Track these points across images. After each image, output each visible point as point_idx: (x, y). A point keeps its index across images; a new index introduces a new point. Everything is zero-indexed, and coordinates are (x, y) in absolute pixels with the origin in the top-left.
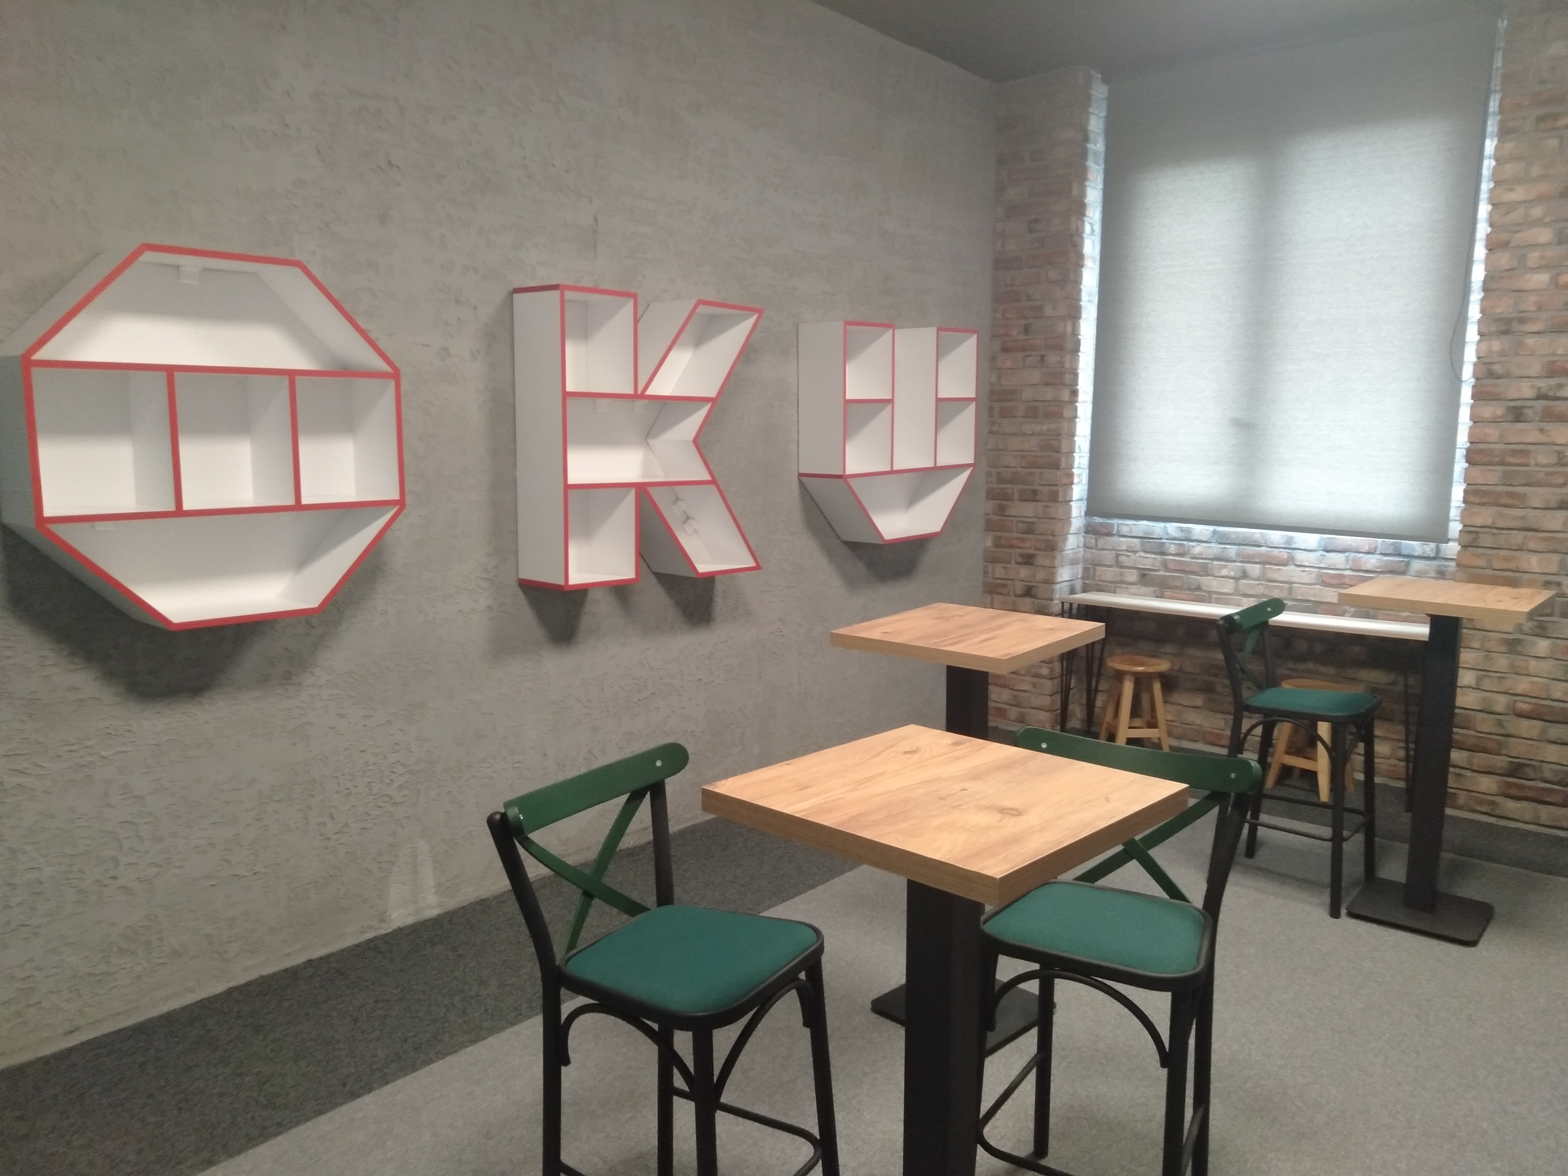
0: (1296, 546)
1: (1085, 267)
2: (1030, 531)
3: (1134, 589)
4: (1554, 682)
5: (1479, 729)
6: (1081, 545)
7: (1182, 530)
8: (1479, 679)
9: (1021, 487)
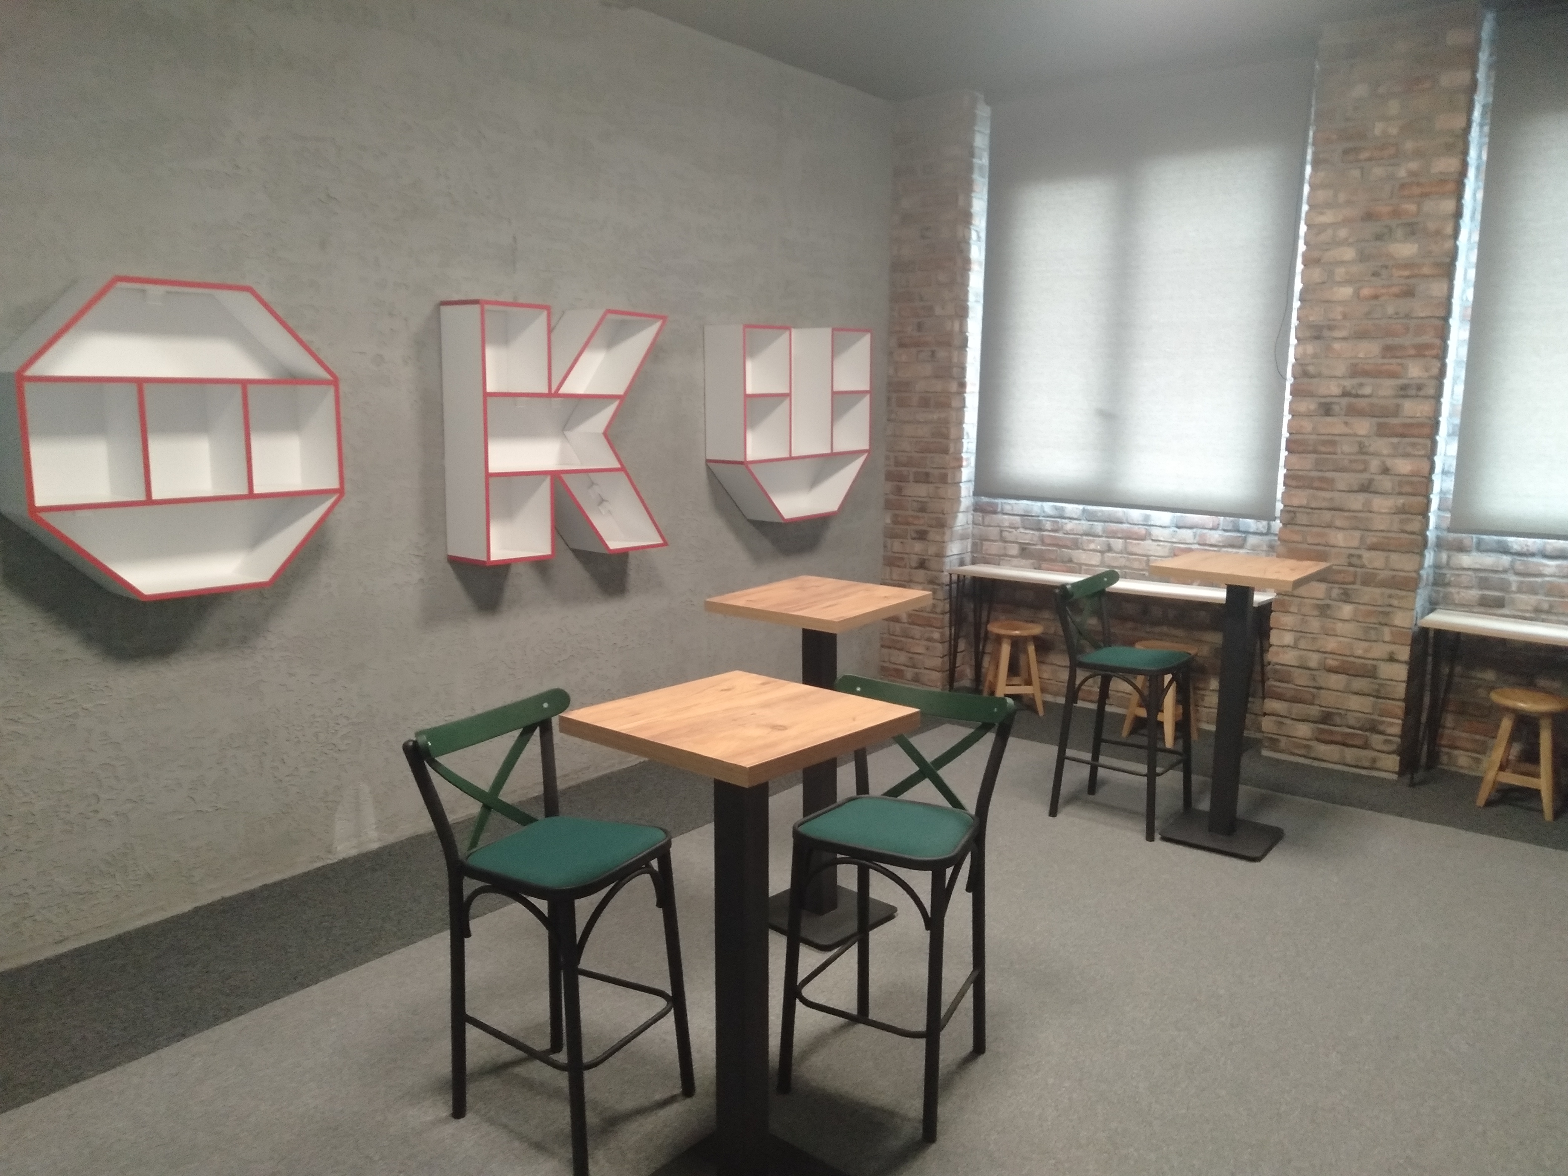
0: (1152, 523)
1: (972, 270)
2: (923, 510)
3: (1015, 561)
4: (1357, 641)
5: (1297, 683)
6: (970, 522)
7: (1056, 508)
8: (1296, 640)
9: (915, 470)
